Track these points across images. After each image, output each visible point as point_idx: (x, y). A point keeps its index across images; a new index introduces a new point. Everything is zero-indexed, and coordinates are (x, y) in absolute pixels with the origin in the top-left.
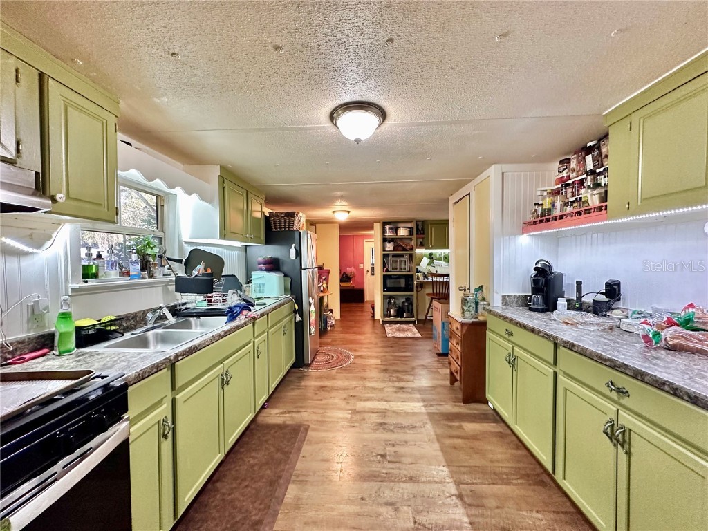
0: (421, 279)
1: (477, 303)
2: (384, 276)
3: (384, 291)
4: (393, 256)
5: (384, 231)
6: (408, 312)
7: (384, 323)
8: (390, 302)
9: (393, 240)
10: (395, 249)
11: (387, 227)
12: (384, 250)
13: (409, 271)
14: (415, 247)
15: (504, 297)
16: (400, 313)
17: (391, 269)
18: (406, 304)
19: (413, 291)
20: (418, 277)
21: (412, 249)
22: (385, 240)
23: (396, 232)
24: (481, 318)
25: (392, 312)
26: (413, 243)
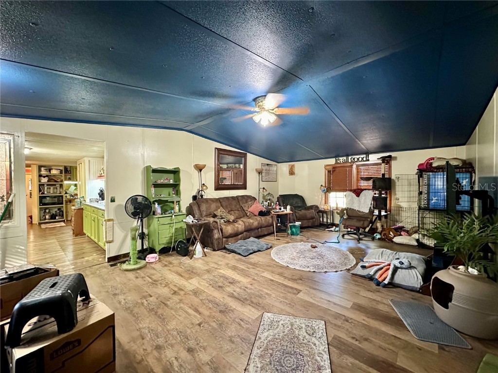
0: (68, 197)
1: (81, 203)
2: (40, 196)
3: (40, 205)
4: (47, 185)
5: (40, 170)
6: (60, 216)
7: (40, 224)
8: (45, 212)
9: (47, 176)
10: (48, 181)
11: (43, 169)
12: (39, 182)
13: (60, 193)
14: (64, 180)
15: (90, 199)
16: (53, 217)
17: (46, 193)
18: (58, 211)
19: (62, 204)
20: (66, 196)
21: (62, 181)
22: (40, 176)
23: (50, 171)
24: (82, 207)
25: (47, 217)
26: (63, 178)
